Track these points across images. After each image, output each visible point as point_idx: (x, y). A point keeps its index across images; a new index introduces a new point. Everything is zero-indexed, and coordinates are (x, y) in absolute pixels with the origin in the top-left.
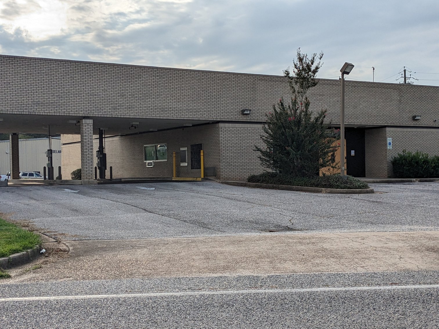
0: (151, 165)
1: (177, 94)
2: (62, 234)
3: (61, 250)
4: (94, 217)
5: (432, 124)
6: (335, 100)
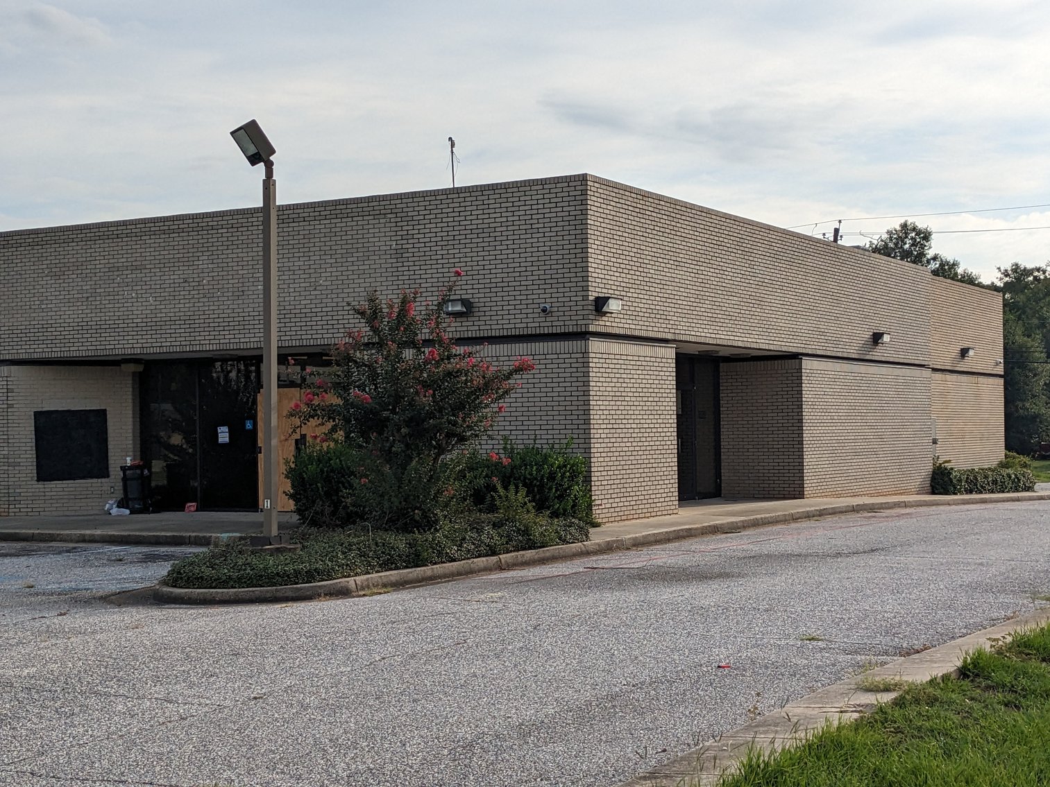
6: (176, 277)
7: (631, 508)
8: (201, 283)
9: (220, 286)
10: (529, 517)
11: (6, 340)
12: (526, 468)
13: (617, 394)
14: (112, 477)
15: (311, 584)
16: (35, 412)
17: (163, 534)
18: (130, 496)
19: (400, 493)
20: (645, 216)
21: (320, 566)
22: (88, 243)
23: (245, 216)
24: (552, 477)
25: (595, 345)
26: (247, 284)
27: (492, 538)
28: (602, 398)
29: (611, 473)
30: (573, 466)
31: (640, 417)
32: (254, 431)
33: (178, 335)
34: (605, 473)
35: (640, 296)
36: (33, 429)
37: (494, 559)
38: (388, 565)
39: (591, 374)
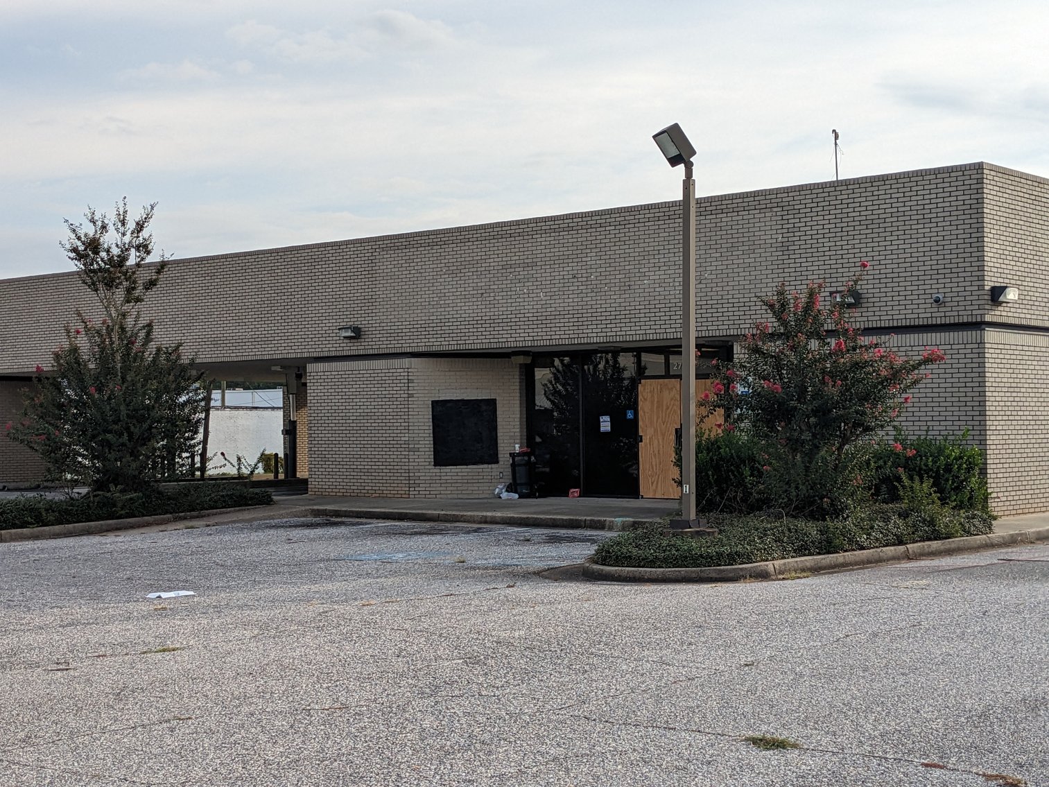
6: (565, 273)
7: (1027, 501)
8: (589, 279)
9: (608, 281)
10: (932, 508)
11: (408, 334)
12: (921, 459)
13: (1013, 385)
14: (501, 463)
15: (733, 567)
16: (432, 401)
17: (559, 517)
18: (518, 482)
19: (808, 481)
20: (1040, 204)
21: (739, 549)
22: (483, 242)
23: (632, 213)
24: (948, 468)
25: (991, 335)
26: (633, 279)
27: (899, 528)
28: (997, 389)
29: (1007, 465)
30: (969, 457)
31: (1036, 409)
32: (635, 421)
33: (567, 328)
34: (1001, 466)
35: (1036, 285)
36: (431, 417)
37: (901, 548)
38: (802, 550)
39: (987, 365)
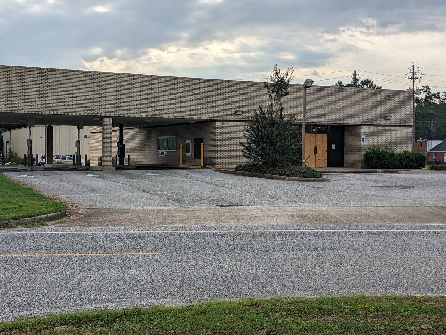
0: (164, 154)
1: (181, 98)
2: (81, 205)
3: (79, 213)
4: (105, 194)
5: (402, 123)
